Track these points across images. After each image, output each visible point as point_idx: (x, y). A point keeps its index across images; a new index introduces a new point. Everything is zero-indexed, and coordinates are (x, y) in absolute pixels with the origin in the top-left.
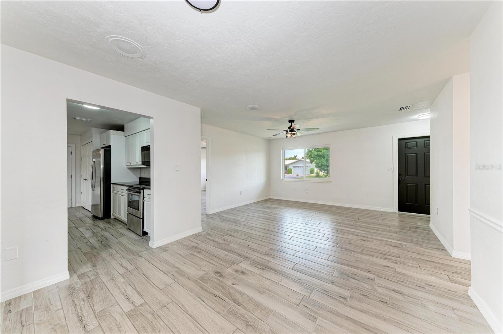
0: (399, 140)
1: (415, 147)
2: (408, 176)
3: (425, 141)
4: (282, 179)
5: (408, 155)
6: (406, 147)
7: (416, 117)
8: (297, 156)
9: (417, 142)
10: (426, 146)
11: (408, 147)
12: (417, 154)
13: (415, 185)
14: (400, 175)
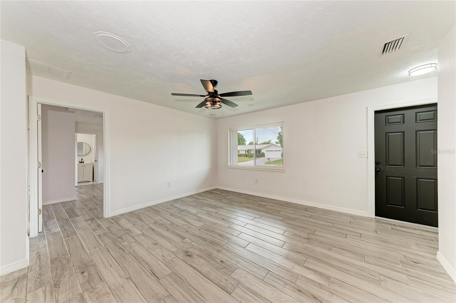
0: (376, 112)
1: (400, 122)
2: (390, 165)
3: (416, 113)
4: (229, 165)
5: (389, 134)
6: (387, 122)
7: (404, 73)
8: (271, 141)
9: (403, 115)
10: (418, 119)
11: (389, 123)
12: (403, 132)
13: (401, 178)
14: (377, 163)
